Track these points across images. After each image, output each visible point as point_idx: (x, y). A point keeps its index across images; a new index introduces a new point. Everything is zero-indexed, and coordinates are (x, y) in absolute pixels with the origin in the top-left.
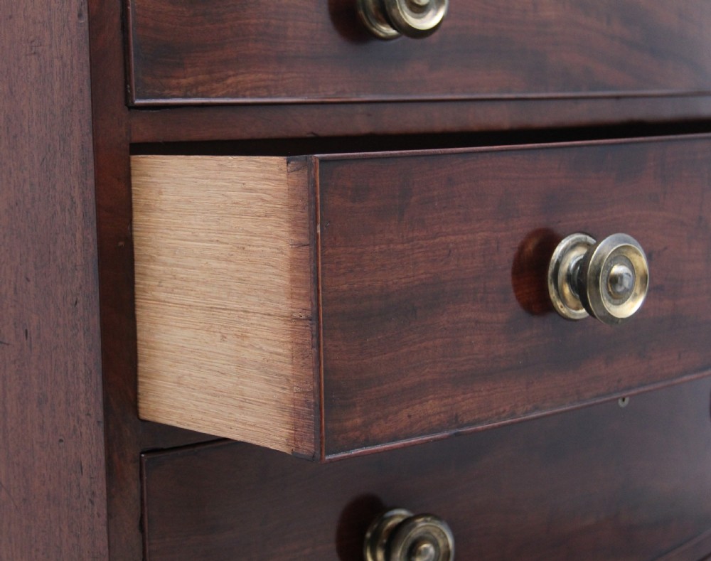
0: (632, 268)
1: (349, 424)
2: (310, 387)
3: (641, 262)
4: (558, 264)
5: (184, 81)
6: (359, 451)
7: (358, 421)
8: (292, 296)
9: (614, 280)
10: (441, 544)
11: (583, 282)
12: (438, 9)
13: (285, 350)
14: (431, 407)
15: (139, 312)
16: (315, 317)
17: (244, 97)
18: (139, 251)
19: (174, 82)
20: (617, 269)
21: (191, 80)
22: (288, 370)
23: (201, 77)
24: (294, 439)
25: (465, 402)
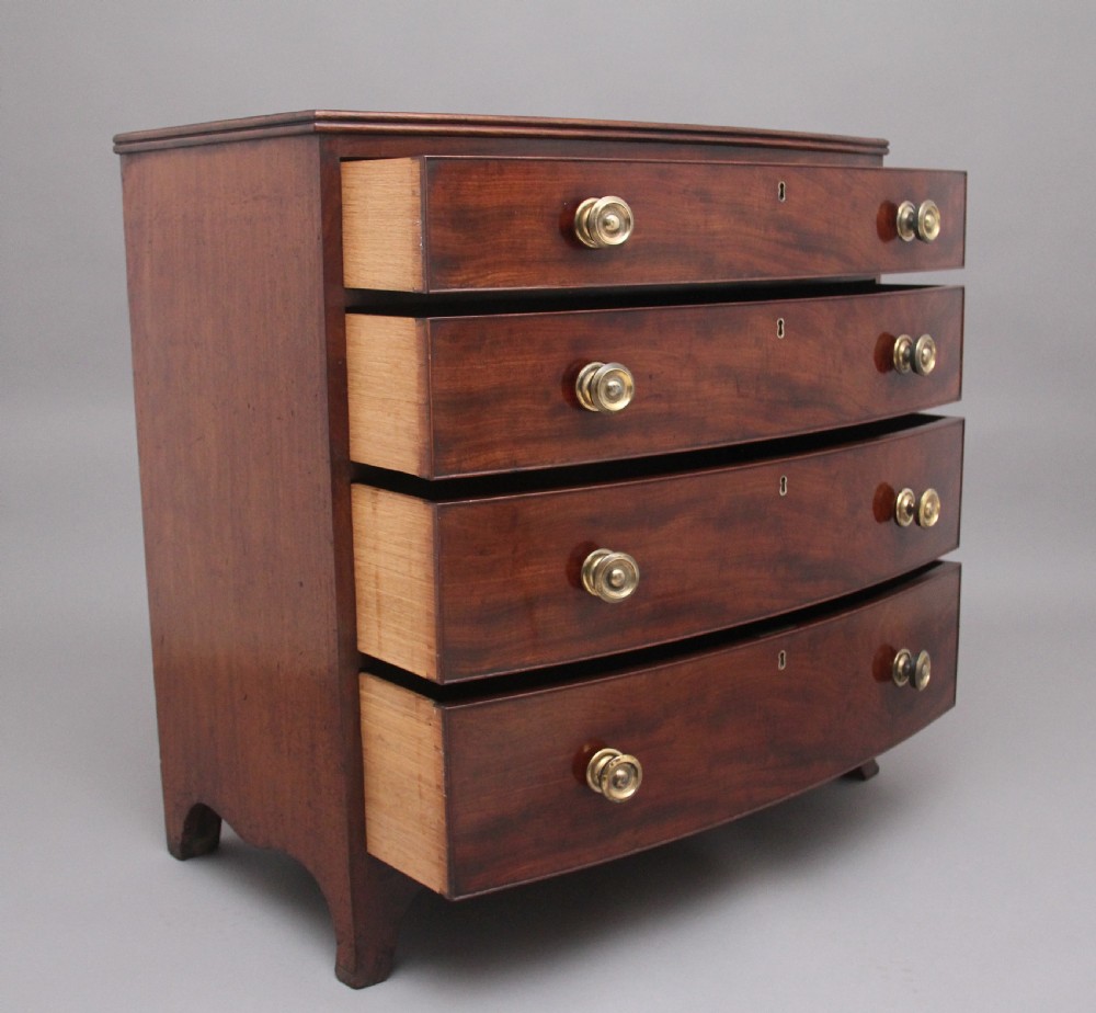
0: (622, 382)
1: (449, 461)
2: (426, 440)
3: (628, 379)
4: (582, 379)
5: (460, 278)
6: (454, 476)
7: (454, 459)
8: (418, 392)
9: (609, 389)
10: (630, 572)
11: (593, 388)
12: (625, 231)
13: (415, 420)
14: (499, 454)
15: (350, 401)
16: (428, 403)
17: (498, 286)
18: (350, 366)
19: (454, 279)
20: (612, 383)
21: (465, 277)
22: (417, 431)
23: (471, 276)
24: (420, 468)
25: (521, 454)
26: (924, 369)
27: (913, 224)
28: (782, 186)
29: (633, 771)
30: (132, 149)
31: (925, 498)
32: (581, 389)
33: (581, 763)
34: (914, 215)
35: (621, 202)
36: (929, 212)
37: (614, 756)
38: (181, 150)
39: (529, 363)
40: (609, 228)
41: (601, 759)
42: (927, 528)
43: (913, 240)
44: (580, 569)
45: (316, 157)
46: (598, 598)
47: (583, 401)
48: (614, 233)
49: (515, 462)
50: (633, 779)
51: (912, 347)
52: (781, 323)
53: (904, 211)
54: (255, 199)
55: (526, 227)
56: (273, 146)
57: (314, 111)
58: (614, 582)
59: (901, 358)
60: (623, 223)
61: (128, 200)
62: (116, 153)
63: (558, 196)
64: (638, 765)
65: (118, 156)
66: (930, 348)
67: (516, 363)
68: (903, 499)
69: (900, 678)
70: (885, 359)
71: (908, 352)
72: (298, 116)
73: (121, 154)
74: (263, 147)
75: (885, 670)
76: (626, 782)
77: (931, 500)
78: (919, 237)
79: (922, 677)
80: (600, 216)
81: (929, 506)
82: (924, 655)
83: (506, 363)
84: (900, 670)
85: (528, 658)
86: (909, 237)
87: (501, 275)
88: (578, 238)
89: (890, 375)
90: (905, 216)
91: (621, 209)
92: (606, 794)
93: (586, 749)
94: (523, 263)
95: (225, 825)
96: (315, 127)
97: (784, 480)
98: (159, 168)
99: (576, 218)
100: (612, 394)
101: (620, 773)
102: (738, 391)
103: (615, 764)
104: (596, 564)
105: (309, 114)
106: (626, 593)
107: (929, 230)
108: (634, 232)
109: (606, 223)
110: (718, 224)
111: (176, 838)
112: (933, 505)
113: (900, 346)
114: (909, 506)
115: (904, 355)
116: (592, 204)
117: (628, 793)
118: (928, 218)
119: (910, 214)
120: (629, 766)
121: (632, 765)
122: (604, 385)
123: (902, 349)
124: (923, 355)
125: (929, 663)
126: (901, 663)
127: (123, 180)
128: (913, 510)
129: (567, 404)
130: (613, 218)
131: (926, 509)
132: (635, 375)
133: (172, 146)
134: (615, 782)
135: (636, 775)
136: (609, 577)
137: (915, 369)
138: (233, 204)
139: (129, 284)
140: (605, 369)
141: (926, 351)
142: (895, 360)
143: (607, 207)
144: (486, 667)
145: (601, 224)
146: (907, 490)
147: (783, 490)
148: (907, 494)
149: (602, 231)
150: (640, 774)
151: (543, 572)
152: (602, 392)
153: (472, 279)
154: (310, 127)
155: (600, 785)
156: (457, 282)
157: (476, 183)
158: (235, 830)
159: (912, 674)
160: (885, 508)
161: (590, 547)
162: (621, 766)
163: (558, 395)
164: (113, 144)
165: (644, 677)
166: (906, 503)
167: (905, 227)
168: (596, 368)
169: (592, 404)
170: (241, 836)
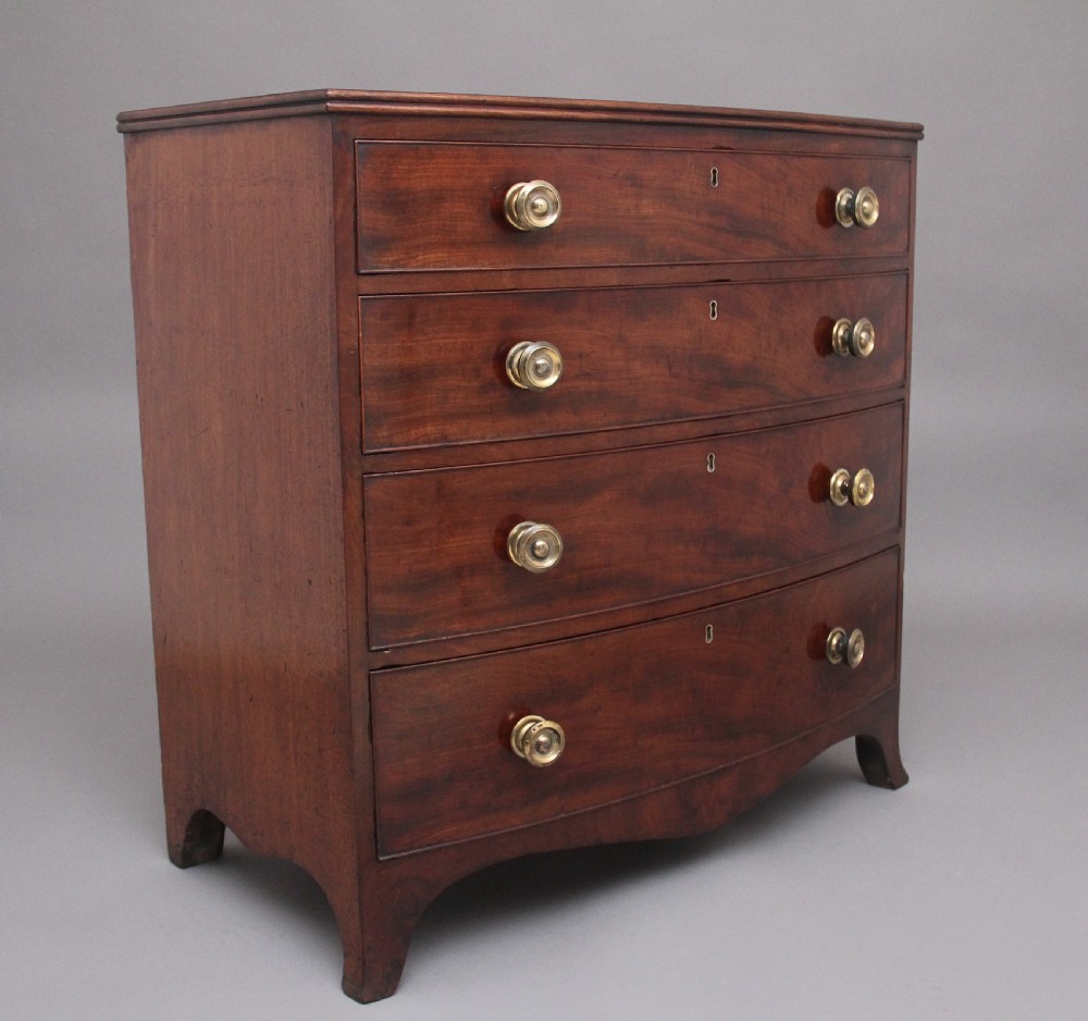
0: (551, 361)
1: (380, 435)
3: (556, 358)
4: (512, 358)
5: (390, 259)
7: (385, 434)
9: (537, 367)
10: (554, 544)
11: (522, 365)
12: (553, 214)
14: (430, 429)
19: (385, 259)
20: (540, 362)
21: (395, 258)
23: (402, 256)
25: (453, 429)
26: (862, 352)
27: (851, 210)
28: (714, 171)
29: (555, 737)
30: (136, 127)
31: (857, 478)
32: (511, 367)
33: (506, 729)
34: (851, 201)
35: (549, 186)
36: (866, 199)
37: (537, 721)
38: (188, 130)
39: (459, 340)
40: (537, 211)
41: (525, 725)
42: (862, 508)
43: (853, 226)
44: (506, 540)
45: (328, 137)
46: (523, 569)
47: (513, 379)
48: (543, 215)
49: (446, 436)
50: (555, 745)
51: (850, 330)
52: (713, 304)
53: (842, 198)
54: (265, 181)
55: (456, 210)
56: (284, 126)
57: (326, 90)
58: (537, 552)
59: (840, 341)
60: (551, 207)
61: (132, 182)
62: (120, 131)
63: (487, 181)
64: (561, 732)
65: (122, 135)
66: (869, 332)
67: (446, 341)
68: (837, 478)
69: (833, 656)
70: (824, 342)
71: (846, 336)
72: (310, 95)
73: (124, 133)
74: (273, 127)
75: (818, 648)
76: (548, 747)
77: (864, 479)
78: (857, 223)
79: (855, 655)
80: (528, 198)
81: (862, 486)
82: (856, 633)
83: (436, 341)
84: (833, 648)
85: (454, 626)
86: (848, 224)
87: (431, 256)
88: (508, 222)
89: (829, 358)
90: (844, 203)
91: (549, 192)
92: (529, 758)
93: (512, 716)
94: (452, 244)
95: (228, 833)
96: (327, 107)
97: (711, 457)
98: (165, 149)
99: (506, 201)
100: (540, 371)
101: (542, 739)
102: (670, 370)
103: (537, 729)
104: (519, 536)
105: (321, 93)
106: (549, 562)
107: (868, 216)
108: (562, 216)
109: (534, 206)
110: (648, 208)
111: (178, 845)
112: (867, 485)
113: (839, 331)
114: (843, 486)
115: (842, 338)
116: (521, 188)
117: (551, 757)
118: (866, 204)
119: (849, 201)
120: (551, 732)
121: (555, 732)
122: (532, 363)
123: (841, 333)
124: (861, 338)
125: (862, 641)
126: (835, 641)
127: (127, 160)
128: (847, 490)
129: (498, 381)
130: (540, 202)
131: (859, 488)
132: (564, 355)
133: (178, 124)
134: (538, 747)
135: (559, 741)
136: (533, 548)
137: (854, 352)
138: (242, 186)
139: (133, 268)
140: (532, 348)
141: (863, 335)
142: (834, 343)
143: (535, 191)
144: (413, 635)
145: (529, 207)
146: (842, 470)
147: (711, 466)
148: (842, 474)
149: (531, 214)
150: (563, 740)
151: (468, 543)
152: (531, 370)
153: (403, 260)
154: (321, 107)
155: (522, 750)
156: (388, 262)
157: (406, 167)
158: (240, 837)
159: (844, 651)
160: (820, 488)
161: (515, 520)
162: (544, 731)
163: (489, 372)
164: (117, 123)
165: (568, 646)
166: (839, 483)
167: (843, 213)
168: (524, 348)
169: (520, 381)
170: (246, 844)
